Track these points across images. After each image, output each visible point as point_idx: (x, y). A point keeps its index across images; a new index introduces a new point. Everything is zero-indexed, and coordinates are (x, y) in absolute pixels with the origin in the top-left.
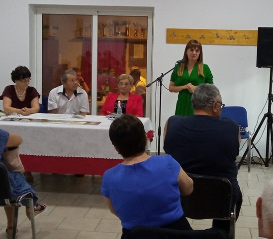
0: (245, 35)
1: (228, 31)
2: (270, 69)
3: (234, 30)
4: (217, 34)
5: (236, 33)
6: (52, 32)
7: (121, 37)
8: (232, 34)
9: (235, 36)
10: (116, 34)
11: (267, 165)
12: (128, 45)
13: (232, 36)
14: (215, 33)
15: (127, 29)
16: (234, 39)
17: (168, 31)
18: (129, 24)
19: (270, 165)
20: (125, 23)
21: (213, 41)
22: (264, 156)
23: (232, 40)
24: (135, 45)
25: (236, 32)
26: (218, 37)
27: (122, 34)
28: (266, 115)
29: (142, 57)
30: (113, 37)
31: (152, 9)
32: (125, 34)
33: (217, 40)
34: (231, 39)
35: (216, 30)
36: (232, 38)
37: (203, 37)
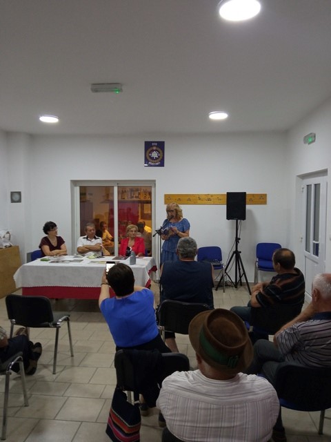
0: (218, 198)
1: (206, 195)
2: (236, 220)
4: (199, 197)
6: (88, 197)
7: (135, 199)
8: (210, 197)
11: (236, 287)
12: (140, 205)
15: (139, 194)
16: (211, 200)
17: (166, 196)
18: (140, 190)
19: (238, 287)
20: (137, 190)
21: (197, 202)
22: (234, 281)
24: (145, 205)
25: (212, 196)
26: (200, 199)
27: (136, 197)
28: (234, 253)
29: (149, 212)
30: (130, 200)
31: (155, 181)
32: (138, 197)
33: (199, 201)
35: (198, 195)
36: (209, 200)
37: (189, 200)
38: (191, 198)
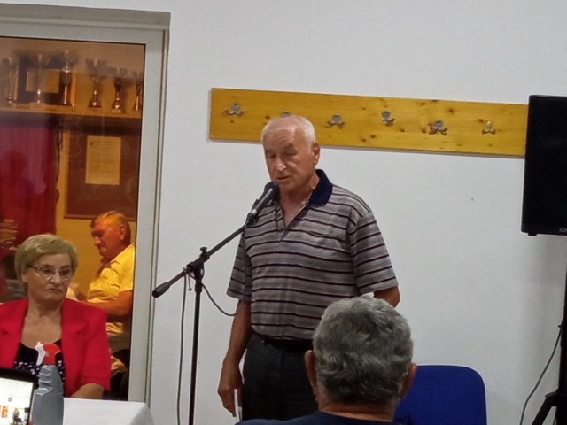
0: (481, 121)
1: (423, 103)
3: (445, 102)
4: (386, 114)
5: (451, 111)
8: (440, 115)
13: (439, 122)
14: (380, 109)
15: (64, 82)
16: (444, 132)
17: (217, 96)
18: (72, 65)
20: (57, 61)
21: (373, 137)
23: (438, 136)
25: (452, 109)
26: (390, 123)
30: (15, 108)
31: (162, 19)
33: (387, 135)
34: (434, 132)
35: (382, 99)
37: (336, 122)
38: (345, 116)
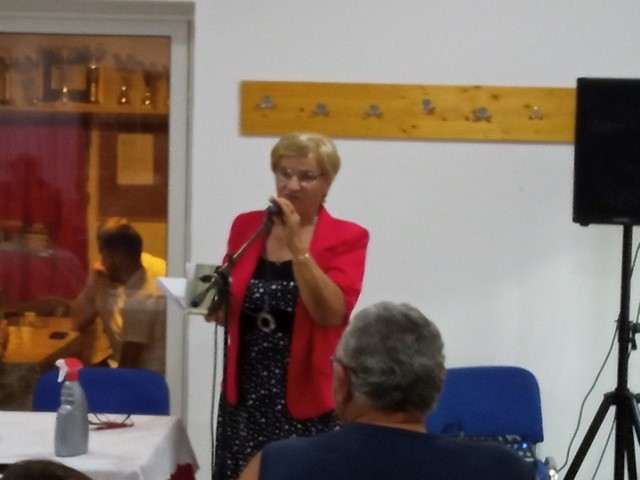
0: (527, 107)
1: (465, 90)
2: (621, 228)
3: (488, 88)
4: (427, 103)
5: (496, 97)
8: (483, 101)
9: (492, 107)
10: (52, 95)
12: (95, 137)
13: (484, 110)
14: (420, 97)
15: (91, 78)
16: (488, 119)
18: (98, 60)
21: (414, 127)
23: (483, 124)
24: (122, 137)
25: (496, 95)
26: (431, 112)
28: (610, 399)
29: (146, 178)
30: (41, 108)
31: (186, 10)
32: (84, 96)
34: (477, 119)
35: (421, 88)
36: (480, 115)
37: (375, 113)
38: (383, 106)
